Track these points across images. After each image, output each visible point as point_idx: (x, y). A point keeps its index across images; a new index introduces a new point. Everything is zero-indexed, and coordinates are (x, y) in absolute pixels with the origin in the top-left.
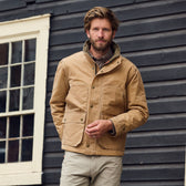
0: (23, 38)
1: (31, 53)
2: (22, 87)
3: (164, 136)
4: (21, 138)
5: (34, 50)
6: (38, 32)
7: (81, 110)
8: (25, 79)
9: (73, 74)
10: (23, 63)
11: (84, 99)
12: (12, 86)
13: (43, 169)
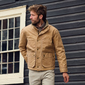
0: (14, 17)
1: (18, 23)
2: (14, 39)
3: (79, 61)
4: (14, 62)
5: (19, 22)
6: (21, 13)
7: (33, 51)
8: (15, 35)
9: (29, 35)
10: (14, 28)
11: (34, 46)
12: (9, 39)
13: (24, 76)
